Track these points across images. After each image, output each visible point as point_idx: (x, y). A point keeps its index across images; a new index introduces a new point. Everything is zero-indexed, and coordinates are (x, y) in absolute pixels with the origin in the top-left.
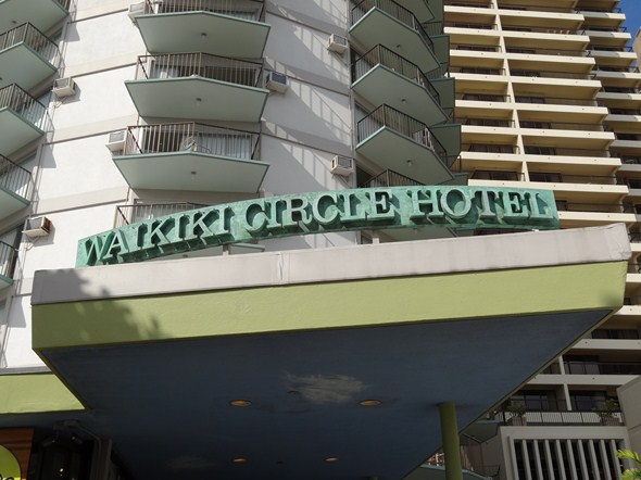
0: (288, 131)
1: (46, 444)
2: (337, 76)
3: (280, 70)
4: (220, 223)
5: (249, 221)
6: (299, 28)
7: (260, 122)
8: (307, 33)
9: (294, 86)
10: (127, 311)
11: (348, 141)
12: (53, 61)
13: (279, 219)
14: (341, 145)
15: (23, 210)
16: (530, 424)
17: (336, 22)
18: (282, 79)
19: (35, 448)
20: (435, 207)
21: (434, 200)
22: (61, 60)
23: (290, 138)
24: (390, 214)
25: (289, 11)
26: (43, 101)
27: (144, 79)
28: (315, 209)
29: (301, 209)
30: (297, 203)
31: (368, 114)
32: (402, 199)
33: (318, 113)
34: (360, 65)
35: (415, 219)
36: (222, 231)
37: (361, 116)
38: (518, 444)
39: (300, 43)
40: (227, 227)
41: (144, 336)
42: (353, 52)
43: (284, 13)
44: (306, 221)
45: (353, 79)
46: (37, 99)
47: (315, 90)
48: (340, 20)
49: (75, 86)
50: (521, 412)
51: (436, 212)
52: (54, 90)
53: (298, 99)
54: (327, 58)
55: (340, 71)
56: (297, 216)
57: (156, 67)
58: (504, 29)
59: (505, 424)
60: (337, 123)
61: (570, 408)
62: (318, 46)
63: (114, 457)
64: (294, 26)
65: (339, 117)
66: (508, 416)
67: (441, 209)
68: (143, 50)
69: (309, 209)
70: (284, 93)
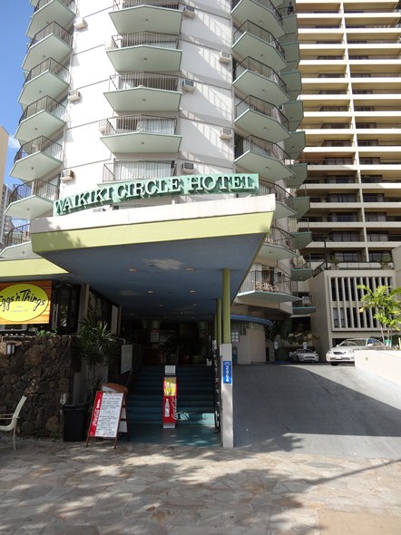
0: (196, 115)
1: (57, 287)
2: (224, 78)
3: (191, 77)
4: (107, 195)
5: (119, 194)
6: (201, 49)
7: (179, 110)
8: (206, 51)
9: (199, 86)
10: (67, 235)
11: (230, 118)
12: (67, 80)
13: (131, 193)
14: (226, 121)
15: (59, 167)
16: (341, 269)
17: (224, 42)
18: (191, 83)
19: (53, 288)
20: (199, 185)
21: (199, 183)
22: (71, 79)
23: (197, 119)
24: (179, 189)
25: (195, 38)
26: (64, 104)
27: (115, 90)
28: (146, 188)
29: (140, 188)
30: (139, 185)
31: (242, 100)
32: (185, 182)
33: (212, 102)
34: (239, 68)
35: (190, 191)
36: (108, 199)
37: (239, 101)
38: (333, 280)
39: (202, 58)
40: (110, 197)
41: (75, 247)
42: (235, 62)
43: (192, 39)
44: (142, 194)
45: (234, 78)
46: (60, 103)
47: (211, 88)
48: (226, 41)
49: (79, 95)
50: (336, 263)
51: (199, 188)
52: (69, 97)
53: (201, 95)
54: (219, 67)
55: (226, 75)
56: (138, 191)
57: (121, 81)
58: (347, 27)
59: (327, 269)
60: (224, 108)
61: (368, 260)
62: (212, 59)
63: (91, 290)
64: (199, 48)
65: (224, 104)
66: (329, 265)
67: (202, 186)
68: (113, 71)
69: (144, 188)
70: (193, 92)
